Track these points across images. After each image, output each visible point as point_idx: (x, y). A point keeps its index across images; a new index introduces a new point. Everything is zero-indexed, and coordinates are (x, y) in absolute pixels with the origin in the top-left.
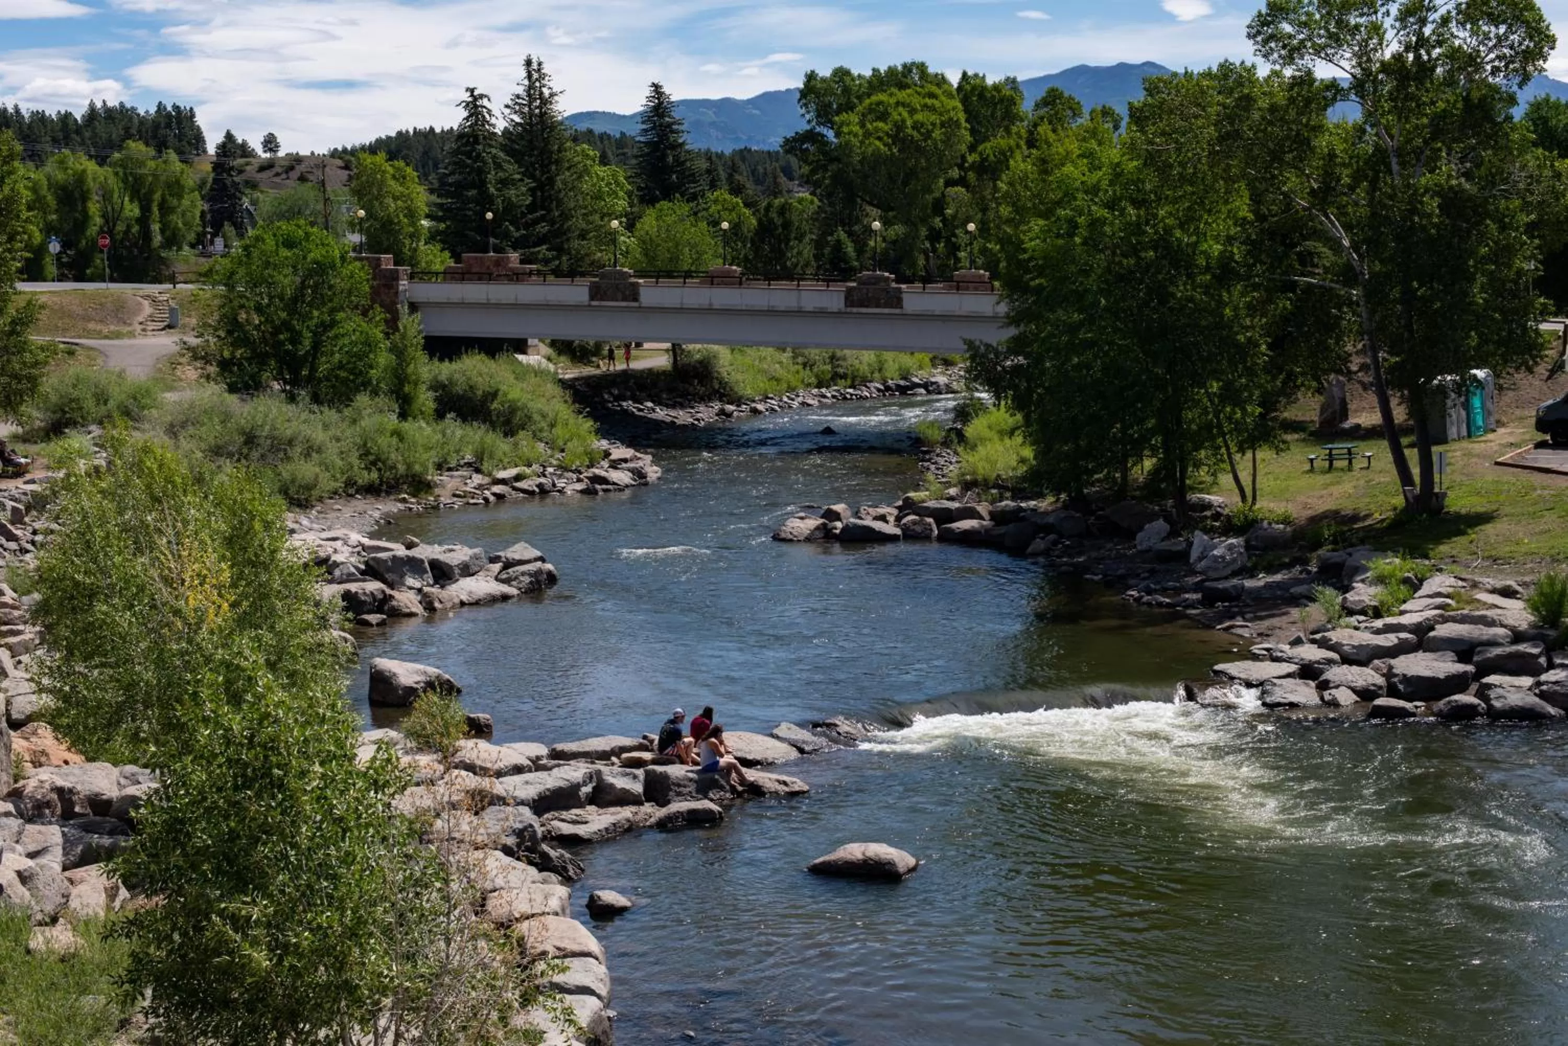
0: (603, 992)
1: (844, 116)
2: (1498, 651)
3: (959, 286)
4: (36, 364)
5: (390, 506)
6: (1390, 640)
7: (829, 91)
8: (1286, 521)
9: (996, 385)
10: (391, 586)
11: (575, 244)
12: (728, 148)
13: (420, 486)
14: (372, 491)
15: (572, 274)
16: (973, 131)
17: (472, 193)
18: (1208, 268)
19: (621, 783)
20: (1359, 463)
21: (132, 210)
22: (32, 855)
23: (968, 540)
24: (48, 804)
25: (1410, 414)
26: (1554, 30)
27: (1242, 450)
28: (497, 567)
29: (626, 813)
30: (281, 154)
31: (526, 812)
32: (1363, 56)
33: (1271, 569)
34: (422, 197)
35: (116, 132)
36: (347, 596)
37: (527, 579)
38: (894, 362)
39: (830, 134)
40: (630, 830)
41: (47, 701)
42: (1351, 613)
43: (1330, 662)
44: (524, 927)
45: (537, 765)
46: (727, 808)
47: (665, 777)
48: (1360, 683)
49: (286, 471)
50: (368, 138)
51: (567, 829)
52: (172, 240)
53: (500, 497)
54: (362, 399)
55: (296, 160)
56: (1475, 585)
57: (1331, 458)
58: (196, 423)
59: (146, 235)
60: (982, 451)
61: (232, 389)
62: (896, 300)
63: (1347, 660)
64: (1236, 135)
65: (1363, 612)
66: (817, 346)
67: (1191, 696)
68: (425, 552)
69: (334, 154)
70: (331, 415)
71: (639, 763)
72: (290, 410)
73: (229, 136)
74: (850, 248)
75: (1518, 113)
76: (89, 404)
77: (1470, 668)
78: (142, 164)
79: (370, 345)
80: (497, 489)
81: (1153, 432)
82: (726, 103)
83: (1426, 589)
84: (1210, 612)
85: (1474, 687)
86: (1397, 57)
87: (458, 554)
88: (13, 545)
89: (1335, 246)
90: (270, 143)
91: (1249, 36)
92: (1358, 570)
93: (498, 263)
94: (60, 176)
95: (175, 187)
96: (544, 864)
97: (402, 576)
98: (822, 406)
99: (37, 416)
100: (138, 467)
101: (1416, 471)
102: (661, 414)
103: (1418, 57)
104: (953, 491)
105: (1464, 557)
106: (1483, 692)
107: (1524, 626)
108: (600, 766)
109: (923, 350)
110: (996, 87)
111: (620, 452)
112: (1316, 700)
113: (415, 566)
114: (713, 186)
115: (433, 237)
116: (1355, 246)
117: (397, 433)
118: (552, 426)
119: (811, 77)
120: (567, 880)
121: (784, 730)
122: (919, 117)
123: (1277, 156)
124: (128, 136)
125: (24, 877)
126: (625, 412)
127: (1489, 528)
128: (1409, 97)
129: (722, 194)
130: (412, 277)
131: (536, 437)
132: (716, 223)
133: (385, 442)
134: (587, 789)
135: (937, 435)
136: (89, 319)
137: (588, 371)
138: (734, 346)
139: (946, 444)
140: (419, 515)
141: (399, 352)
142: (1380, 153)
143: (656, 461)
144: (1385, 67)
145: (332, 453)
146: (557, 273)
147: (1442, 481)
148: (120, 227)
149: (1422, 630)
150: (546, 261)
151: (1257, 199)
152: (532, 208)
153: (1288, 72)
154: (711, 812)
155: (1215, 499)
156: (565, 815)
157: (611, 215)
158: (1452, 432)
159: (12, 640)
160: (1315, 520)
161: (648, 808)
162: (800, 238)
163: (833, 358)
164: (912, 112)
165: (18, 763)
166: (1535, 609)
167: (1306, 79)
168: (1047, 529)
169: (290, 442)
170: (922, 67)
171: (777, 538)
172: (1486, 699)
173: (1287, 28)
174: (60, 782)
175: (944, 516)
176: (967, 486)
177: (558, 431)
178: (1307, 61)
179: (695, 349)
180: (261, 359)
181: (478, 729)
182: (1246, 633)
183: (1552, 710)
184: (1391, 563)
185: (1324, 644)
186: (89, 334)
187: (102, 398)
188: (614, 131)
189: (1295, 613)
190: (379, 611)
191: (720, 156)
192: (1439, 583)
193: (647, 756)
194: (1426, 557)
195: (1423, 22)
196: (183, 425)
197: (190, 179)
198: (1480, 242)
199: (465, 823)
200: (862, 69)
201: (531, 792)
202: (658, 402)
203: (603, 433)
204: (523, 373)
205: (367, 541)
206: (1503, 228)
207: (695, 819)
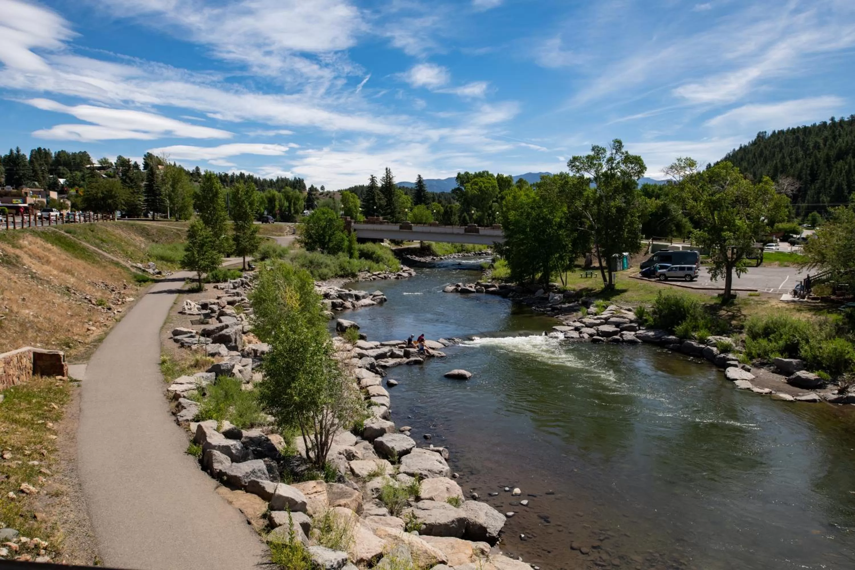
0: (388, 405)
1: (467, 184)
2: (625, 325)
3: (494, 228)
4: (258, 243)
5: (346, 280)
6: (598, 321)
7: (463, 178)
8: (574, 290)
9: (501, 253)
10: (344, 301)
11: (397, 215)
12: (438, 191)
13: (354, 275)
14: (342, 276)
15: (396, 222)
16: (500, 189)
17: (371, 201)
18: (555, 225)
19: (398, 352)
20: (594, 276)
21: (286, 204)
22: (243, 366)
23: (493, 293)
24: (251, 353)
25: (607, 264)
26: (646, 166)
27: (563, 272)
28: (371, 297)
29: (398, 360)
30: (325, 190)
31: (373, 359)
32: (597, 172)
33: (569, 303)
34: (359, 202)
35: (284, 185)
36: (333, 303)
37: (379, 300)
38: (478, 247)
39: (463, 188)
40: (400, 364)
41: (251, 327)
42: (589, 314)
43: (582, 327)
44: (369, 388)
45: (377, 347)
46: (424, 359)
47: (409, 351)
48: (590, 332)
49: (320, 271)
50: (347, 187)
51: (383, 364)
52: (297, 212)
53: (374, 279)
54: (340, 253)
55: (329, 192)
56: (621, 308)
57: (587, 275)
58: (298, 258)
59: (290, 211)
60: (498, 270)
61: (308, 250)
62: (477, 231)
63: (587, 326)
64: (564, 191)
65: (592, 314)
66: (459, 242)
67: (546, 334)
68: (353, 292)
69: (339, 191)
70: (332, 257)
71: (402, 348)
72: (322, 255)
73: (312, 186)
74: (467, 218)
75: (639, 187)
76: (271, 253)
77: (619, 329)
78: (289, 193)
79: (343, 240)
80: (374, 277)
81: (541, 266)
82: (439, 180)
83: (609, 308)
84: (553, 313)
85: (619, 334)
86: (606, 172)
87: (362, 293)
88: (249, 288)
89: (589, 219)
90: (322, 188)
91: (568, 166)
92: (592, 303)
93: (377, 219)
94: (269, 195)
95: (298, 199)
96: (377, 372)
97: (347, 298)
98: (459, 258)
99: (258, 255)
100: (279, 269)
101: (608, 278)
102: (417, 259)
103: (611, 172)
104: (490, 280)
105: (619, 301)
106: (621, 336)
107: (633, 319)
108: (393, 348)
109: (486, 244)
110: (506, 178)
111: (406, 268)
112: (578, 336)
113: (351, 296)
114: (434, 201)
115: (361, 212)
116: (594, 220)
117: (349, 262)
118: (389, 261)
119: (459, 174)
120: (382, 377)
121: (442, 340)
122: (486, 185)
123: (574, 198)
124: (287, 185)
125: (240, 371)
126: (408, 258)
127: (626, 294)
128: (608, 182)
129: (435, 203)
130: (355, 222)
131: (384, 264)
132: (433, 211)
133: (346, 264)
134: (389, 354)
135: (487, 266)
136: (273, 231)
137: (399, 247)
138: (437, 241)
139: (489, 268)
140: (353, 283)
141: (350, 241)
142: (601, 197)
143: (415, 271)
144: (603, 174)
145: (332, 267)
146: (392, 222)
147: (615, 281)
148: (283, 208)
149: (606, 319)
150: (390, 219)
151: (569, 207)
152: (386, 206)
153: (578, 175)
154: (420, 361)
155: (556, 284)
156: (383, 360)
157: (406, 208)
158: (619, 268)
159: (246, 312)
160: (581, 290)
161: (404, 359)
162: (455, 215)
163: (462, 246)
164: (484, 183)
165: (244, 342)
166: (636, 314)
167: (582, 177)
168: (513, 291)
169: (322, 264)
170: (487, 172)
171: (444, 291)
172: (622, 337)
173: (577, 164)
174: (254, 348)
175: (487, 287)
176: (493, 279)
177: (390, 262)
178: (582, 172)
179: (426, 243)
180: (315, 242)
181: (362, 338)
182: (562, 319)
183: (639, 341)
184: (600, 302)
185: (581, 322)
186: (273, 235)
187: (274, 251)
188: (410, 186)
189: (575, 314)
190: (341, 307)
191: (436, 194)
192: (612, 307)
193: (404, 346)
194: (609, 300)
195: (613, 163)
196: (295, 259)
197: (301, 197)
198: (626, 221)
199: (355, 361)
200: (472, 172)
201: (374, 354)
202: (417, 256)
203: (403, 263)
204: (382, 247)
205: (339, 289)
206: (632, 216)
207: (416, 362)
